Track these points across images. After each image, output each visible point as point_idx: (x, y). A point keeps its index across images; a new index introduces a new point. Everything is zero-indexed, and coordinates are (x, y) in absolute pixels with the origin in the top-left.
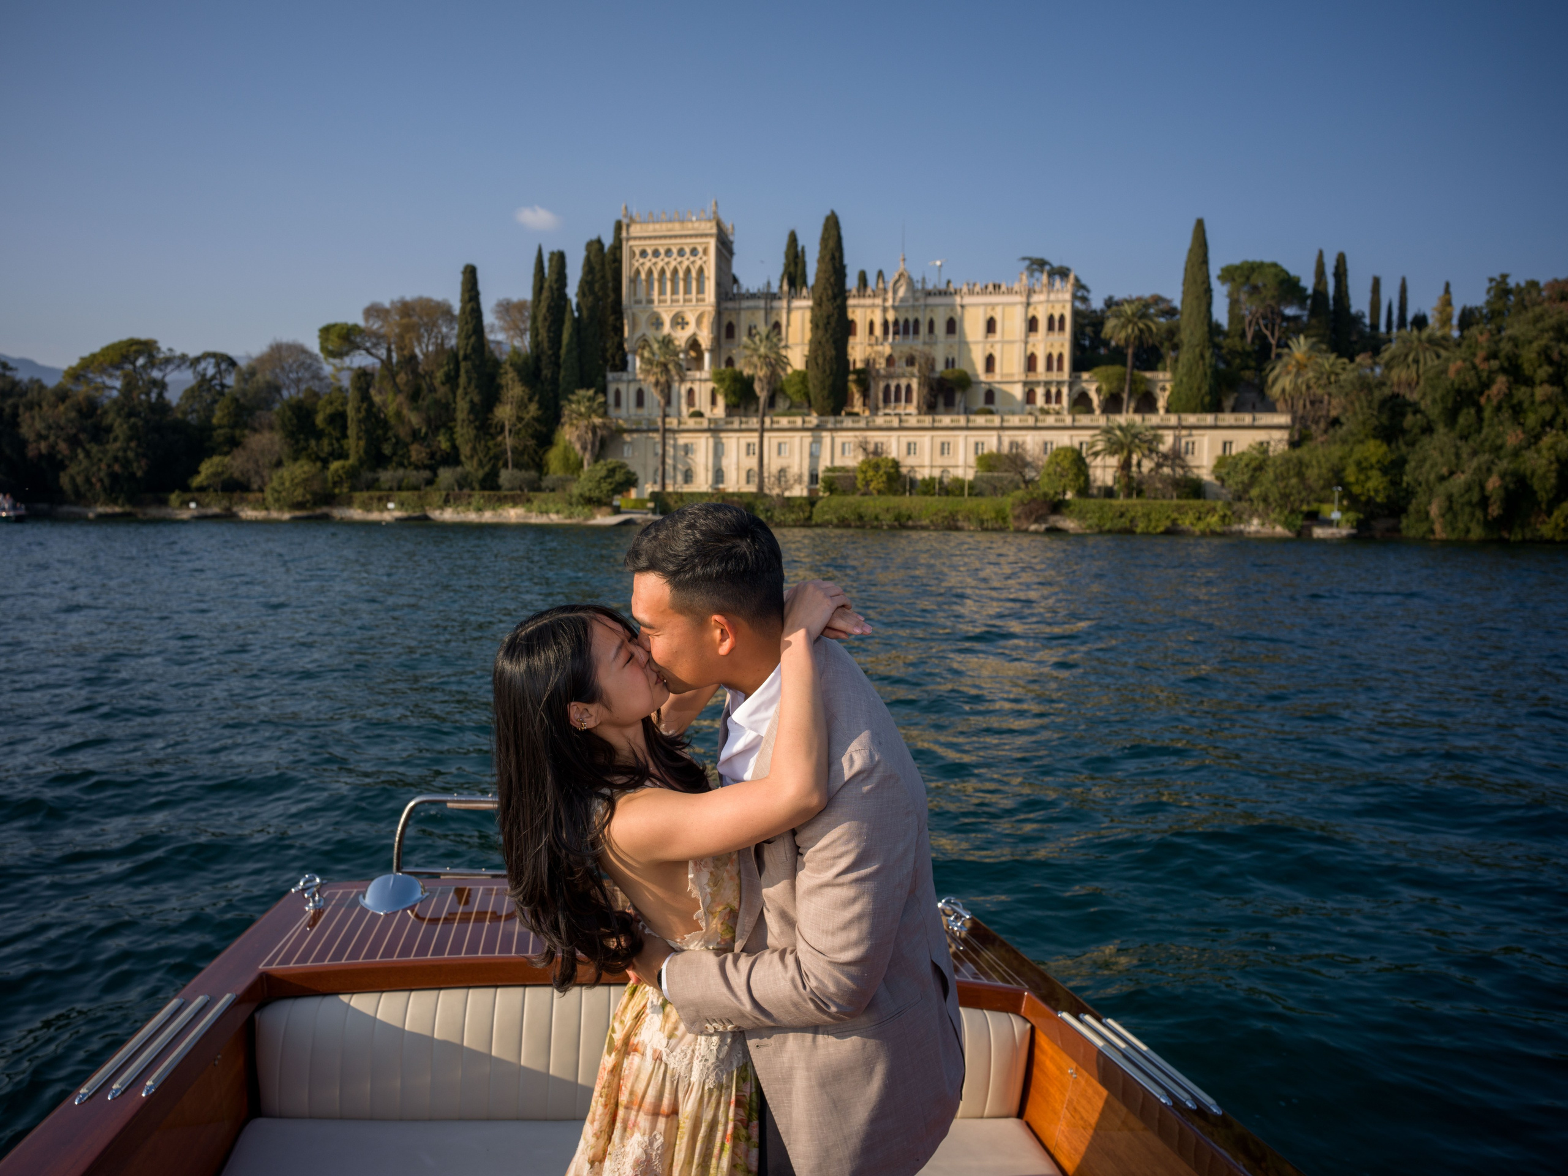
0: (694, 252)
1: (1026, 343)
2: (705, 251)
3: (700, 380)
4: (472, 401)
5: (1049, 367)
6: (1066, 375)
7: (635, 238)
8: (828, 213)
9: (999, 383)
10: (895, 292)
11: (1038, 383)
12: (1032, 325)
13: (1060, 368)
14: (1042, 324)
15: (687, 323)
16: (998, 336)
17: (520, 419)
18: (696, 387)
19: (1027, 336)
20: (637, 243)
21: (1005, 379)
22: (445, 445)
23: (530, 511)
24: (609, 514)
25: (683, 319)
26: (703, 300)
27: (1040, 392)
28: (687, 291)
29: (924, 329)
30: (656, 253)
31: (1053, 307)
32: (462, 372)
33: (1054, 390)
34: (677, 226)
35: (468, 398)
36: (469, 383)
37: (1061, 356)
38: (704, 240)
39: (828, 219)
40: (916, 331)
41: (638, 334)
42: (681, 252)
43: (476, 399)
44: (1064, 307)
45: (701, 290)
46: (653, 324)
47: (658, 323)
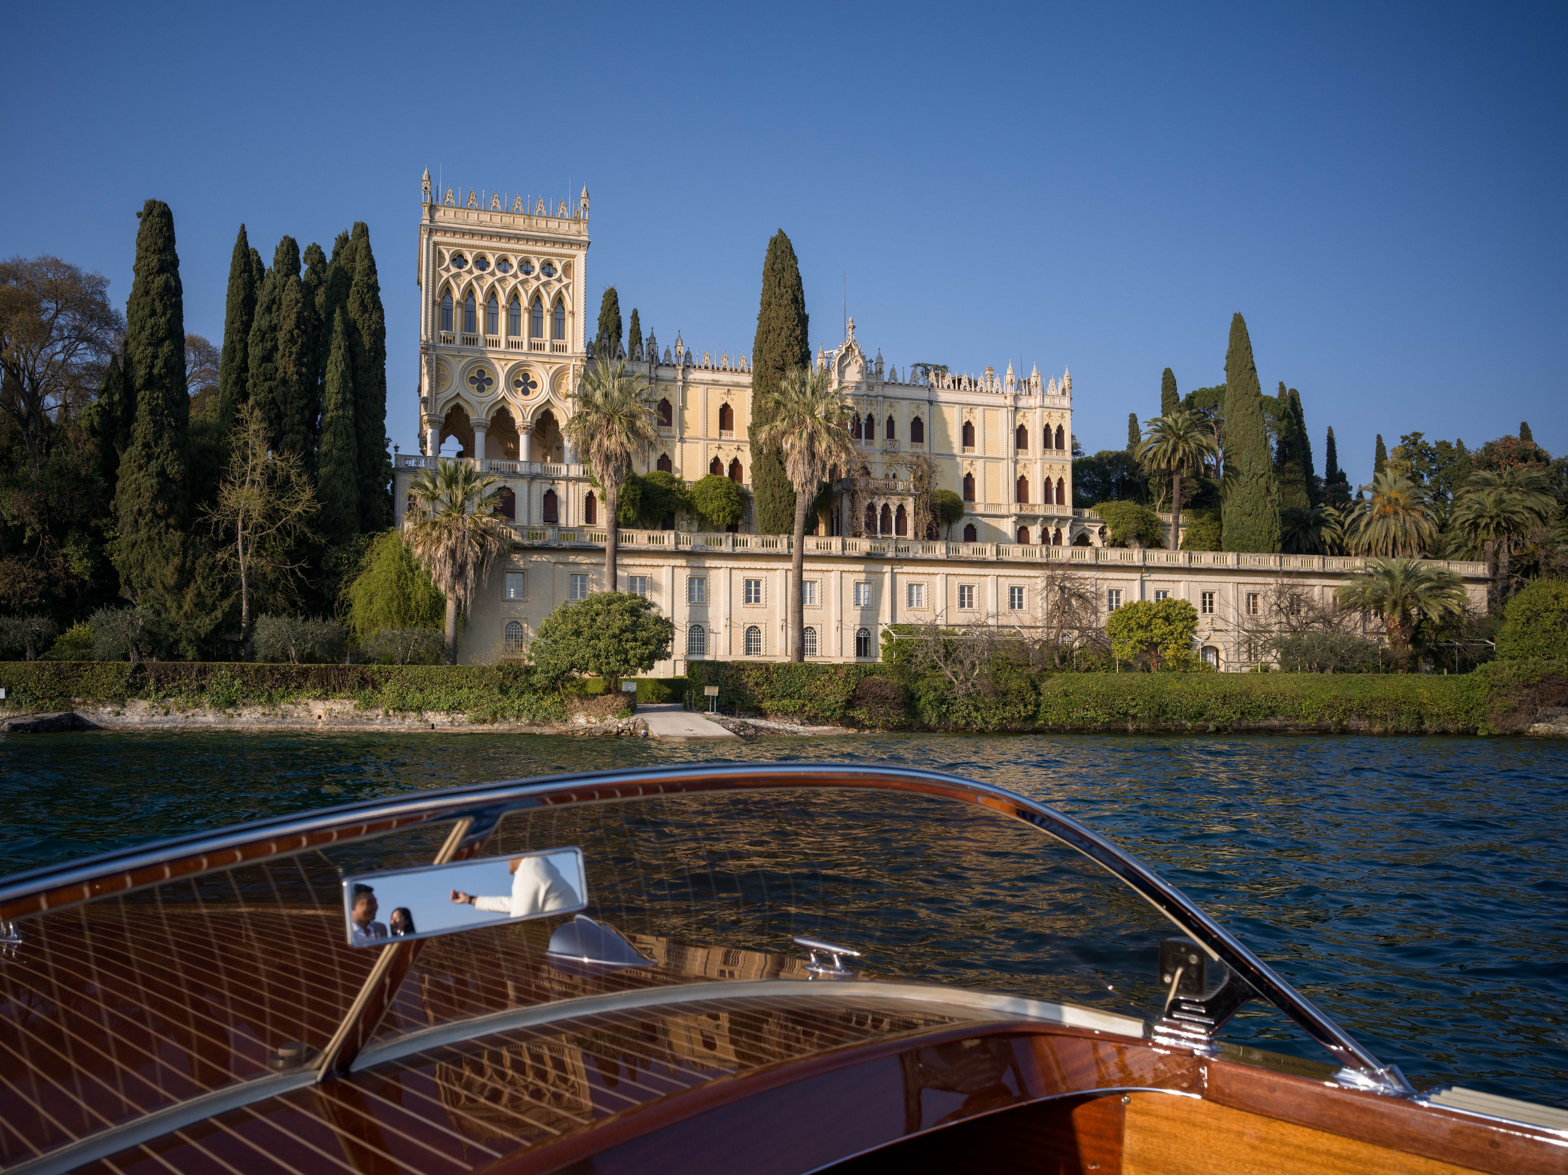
0: (548, 268)
1: (1016, 462)
2: (567, 269)
3: (568, 479)
4: (162, 473)
5: (1048, 499)
6: (1068, 510)
7: (445, 231)
8: (775, 234)
9: (984, 516)
10: (841, 373)
11: (1034, 519)
12: (1021, 437)
13: (1061, 501)
14: (1035, 438)
15: (534, 385)
16: (977, 449)
17: (272, 515)
18: (561, 489)
19: (1016, 454)
20: (448, 239)
21: (988, 512)
22: (80, 565)
23: (368, 705)
24: (616, 712)
25: (526, 376)
26: (563, 348)
27: (1035, 532)
28: (536, 330)
29: (880, 431)
30: (481, 262)
31: (1050, 415)
32: (142, 409)
33: (1052, 532)
34: (520, 221)
35: (153, 467)
36: (158, 436)
37: (1061, 482)
38: (566, 251)
39: (774, 242)
40: (870, 435)
41: (447, 393)
42: (526, 266)
43: (173, 470)
44: (1062, 417)
45: (558, 331)
46: (473, 380)
47: (482, 380)
